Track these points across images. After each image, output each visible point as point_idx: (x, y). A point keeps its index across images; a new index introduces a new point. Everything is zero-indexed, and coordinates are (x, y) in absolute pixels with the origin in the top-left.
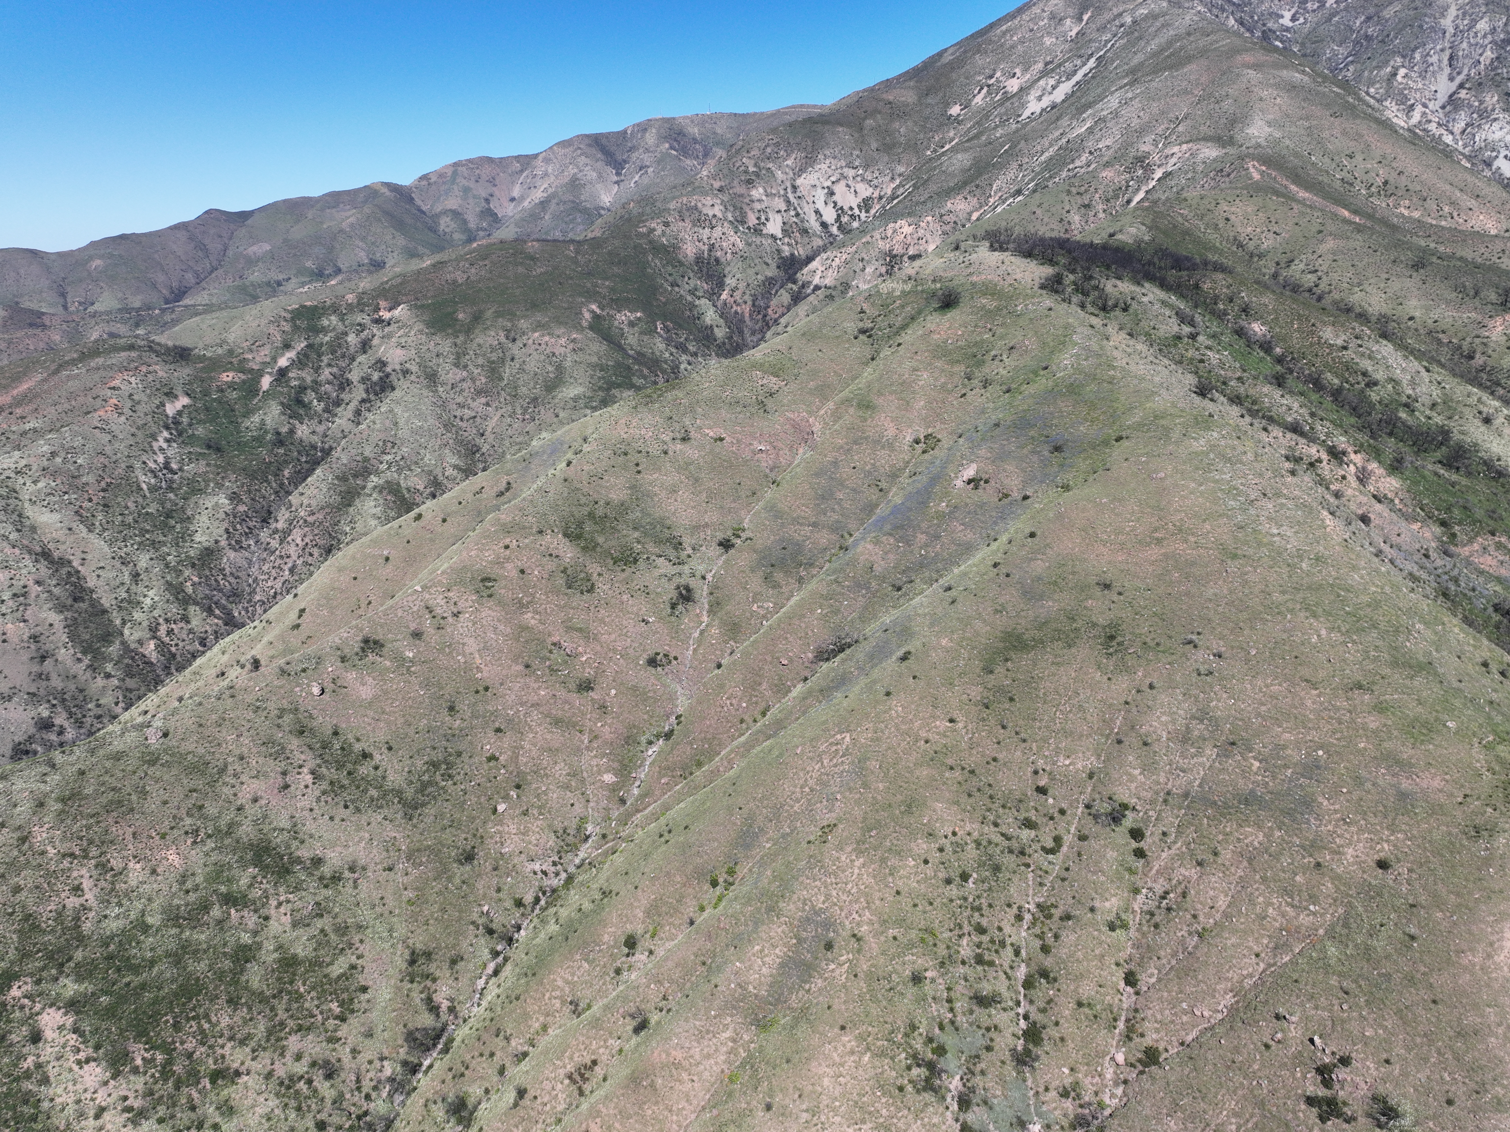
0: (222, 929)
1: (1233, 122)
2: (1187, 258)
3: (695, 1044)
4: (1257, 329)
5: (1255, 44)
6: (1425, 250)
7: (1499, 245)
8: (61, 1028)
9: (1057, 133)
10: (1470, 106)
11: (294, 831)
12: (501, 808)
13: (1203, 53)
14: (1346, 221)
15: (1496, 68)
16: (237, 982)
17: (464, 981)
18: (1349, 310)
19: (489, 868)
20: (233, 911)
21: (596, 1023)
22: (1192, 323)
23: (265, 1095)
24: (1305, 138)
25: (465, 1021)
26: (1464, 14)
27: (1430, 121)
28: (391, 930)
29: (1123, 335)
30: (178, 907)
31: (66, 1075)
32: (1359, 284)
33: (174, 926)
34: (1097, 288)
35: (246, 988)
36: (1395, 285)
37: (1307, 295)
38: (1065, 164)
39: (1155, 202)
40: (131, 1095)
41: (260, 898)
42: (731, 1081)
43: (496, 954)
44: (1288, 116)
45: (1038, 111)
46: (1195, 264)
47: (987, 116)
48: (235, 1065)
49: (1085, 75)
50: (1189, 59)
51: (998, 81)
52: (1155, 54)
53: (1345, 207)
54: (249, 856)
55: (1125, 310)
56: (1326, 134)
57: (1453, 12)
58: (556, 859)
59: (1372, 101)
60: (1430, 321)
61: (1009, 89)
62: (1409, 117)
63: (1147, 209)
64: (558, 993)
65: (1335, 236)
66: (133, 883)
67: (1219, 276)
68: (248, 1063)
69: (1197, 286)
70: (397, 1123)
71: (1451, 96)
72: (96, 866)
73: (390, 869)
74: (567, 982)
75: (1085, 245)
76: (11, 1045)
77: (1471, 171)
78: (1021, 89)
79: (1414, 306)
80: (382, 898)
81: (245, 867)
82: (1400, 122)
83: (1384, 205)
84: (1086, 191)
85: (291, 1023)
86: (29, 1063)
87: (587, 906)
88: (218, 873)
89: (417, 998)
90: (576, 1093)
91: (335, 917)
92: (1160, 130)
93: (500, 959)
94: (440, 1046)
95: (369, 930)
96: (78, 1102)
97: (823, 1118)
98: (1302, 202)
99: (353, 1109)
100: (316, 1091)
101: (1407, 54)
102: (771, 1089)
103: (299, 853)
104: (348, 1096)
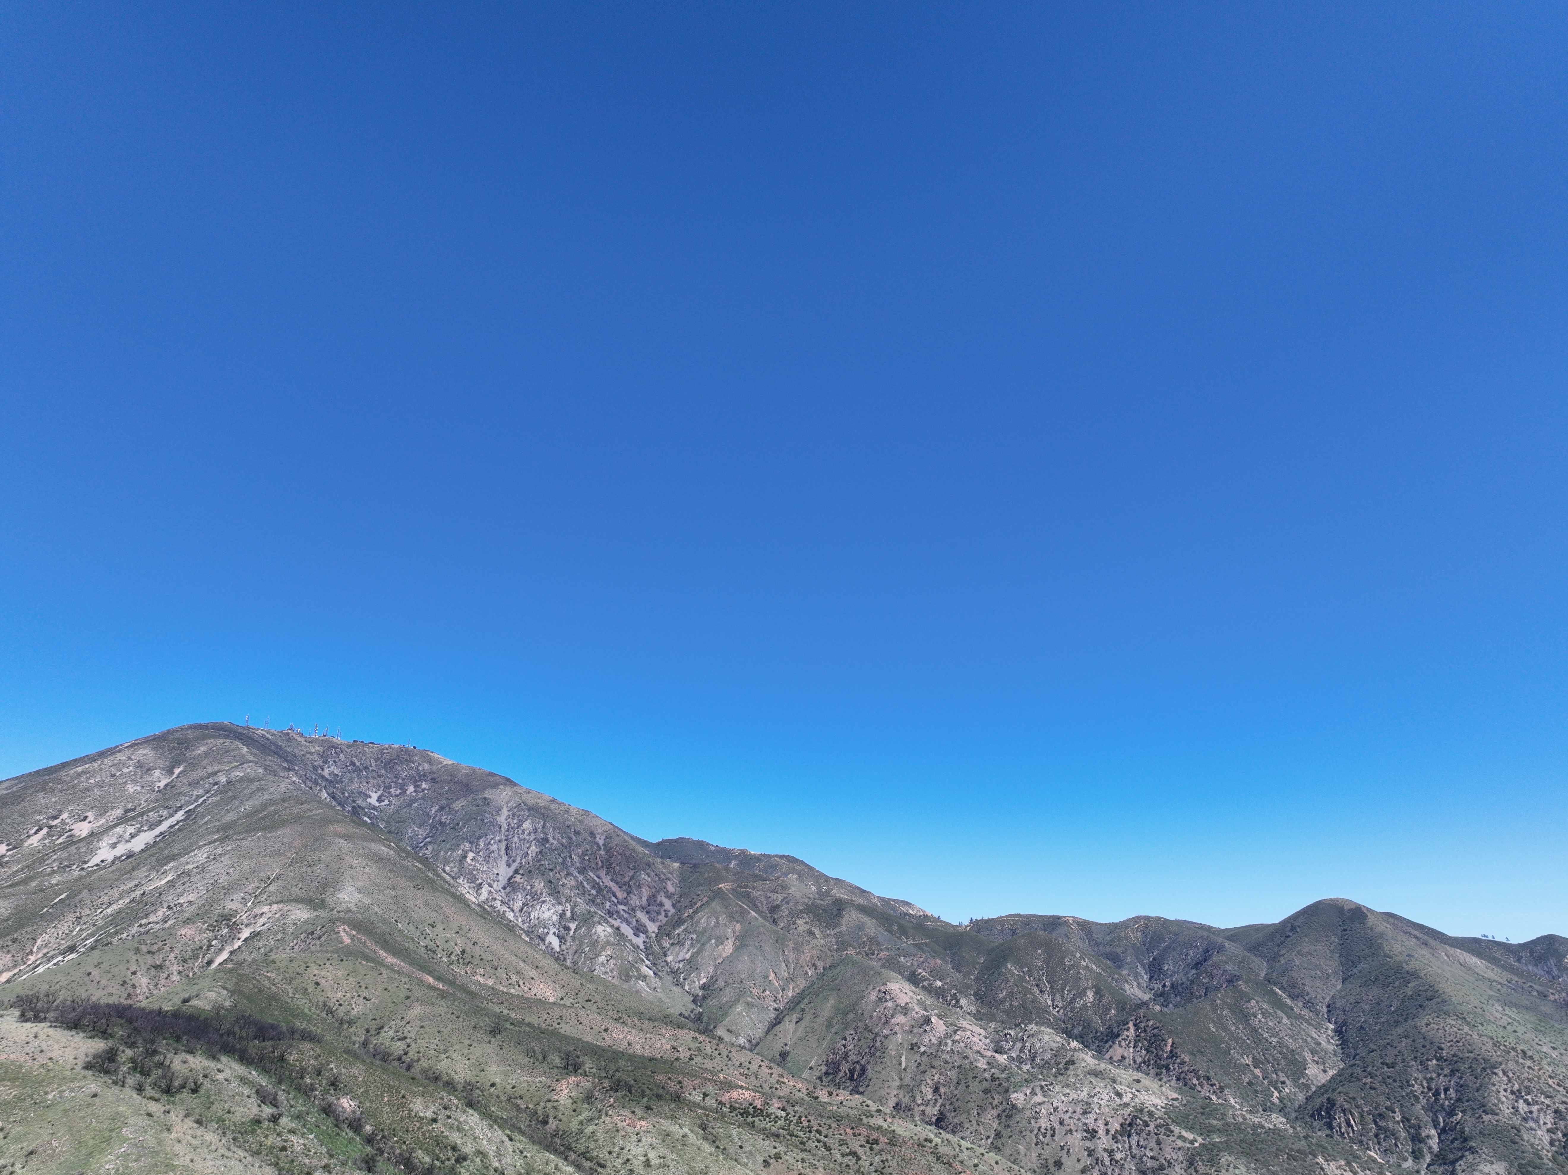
1: (325, 886)
2: (272, 1026)
4: (346, 1105)
5: (346, 817)
6: (500, 1016)
7: (557, 1012)
9: (131, 884)
10: (525, 889)
13: (297, 819)
14: (431, 987)
15: (539, 861)
18: (437, 1079)
22: (274, 1103)
24: (392, 906)
26: (514, 815)
27: (495, 899)
29: (189, 1123)
32: (445, 1051)
34: (161, 1064)
36: (477, 1051)
37: (396, 1063)
38: (136, 918)
39: (240, 964)
44: (376, 885)
45: (110, 858)
46: (280, 1033)
47: (42, 860)
49: (171, 827)
50: (283, 823)
51: (63, 822)
52: (248, 815)
53: (430, 973)
55: (195, 1091)
56: (410, 904)
57: (505, 812)
59: (448, 878)
60: (509, 1087)
61: (76, 832)
62: (479, 895)
63: (230, 971)
65: (422, 1002)
67: (307, 1045)
69: (282, 1059)
71: (509, 879)
75: (151, 1012)
77: (529, 944)
78: (92, 834)
79: (495, 1073)
82: (471, 898)
83: (463, 973)
84: (159, 950)
92: (250, 888)
98: (390, 967)
101: (473, 841)
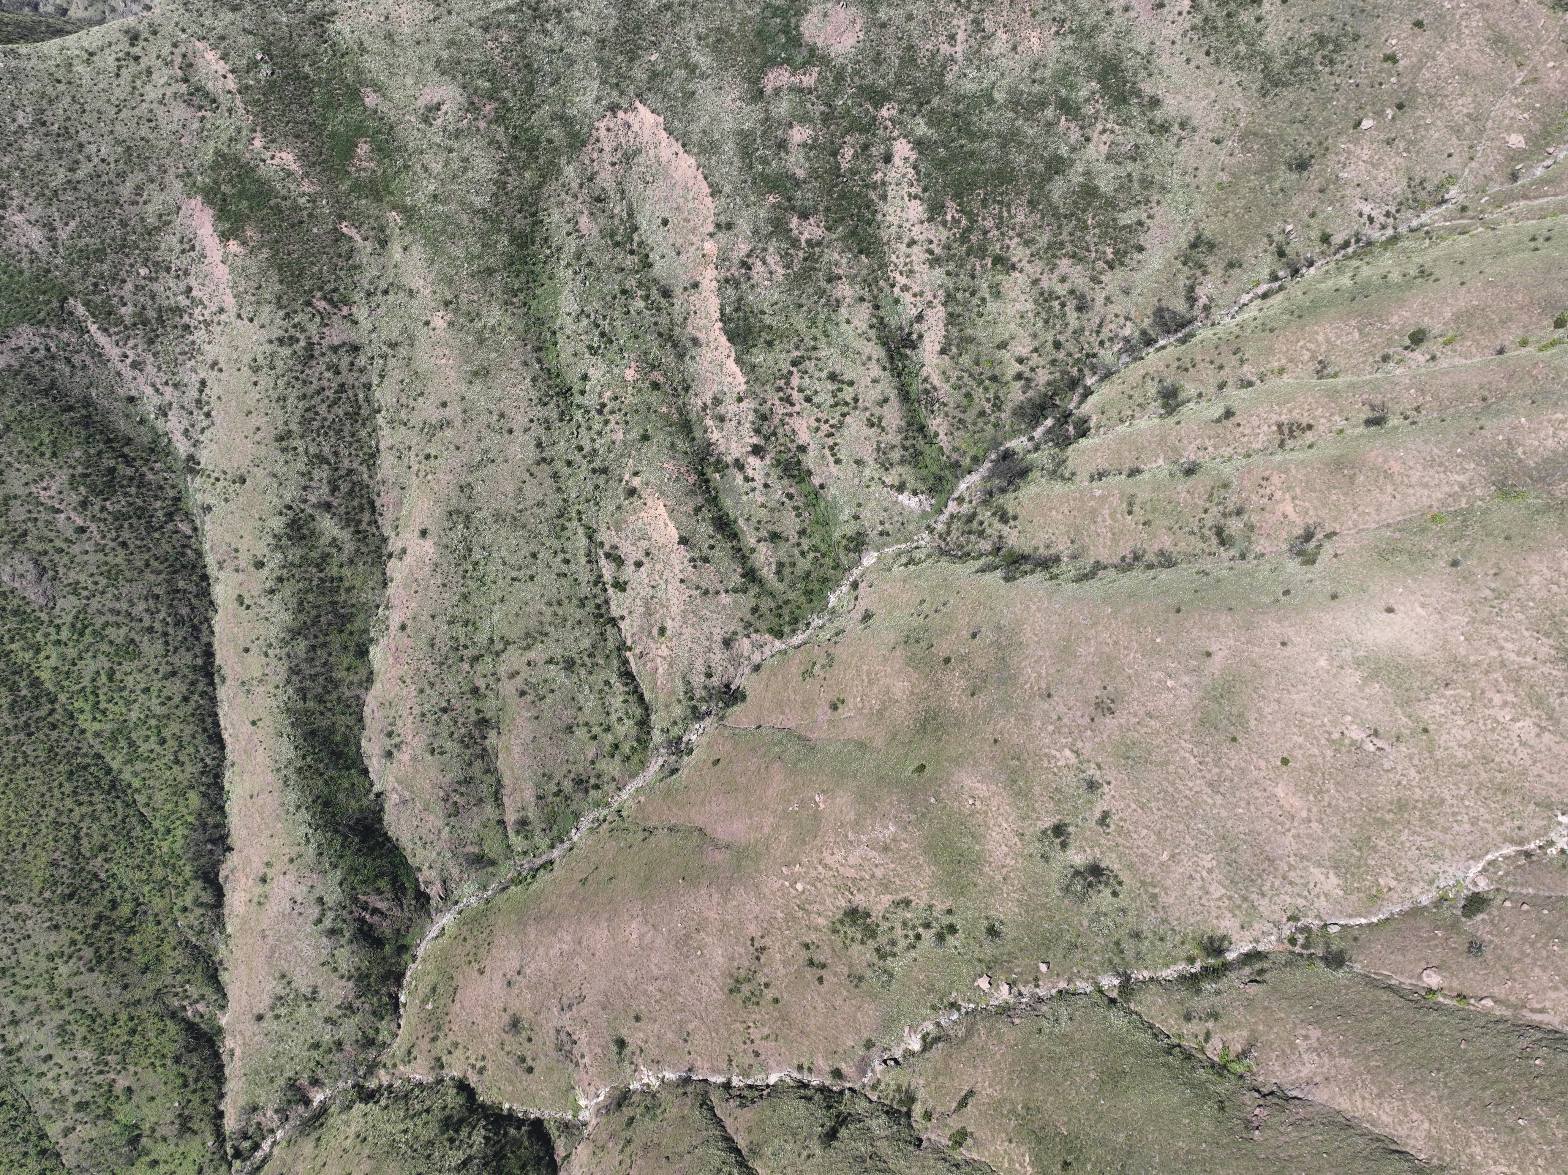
0: (1048, 131)
3: (1420, 468)
8: (906, 159)
11: (1148, 59)
12: (1366, 124)
16: (1042, 188)
17: (1231, 288)
19: (1316, 187)
20: (1063, 118)
21: (1333, 394)
23: (1027, 296)
25: (1213, 325)
28: (1189, 205)
30: (1022, 93)
31: (898, 200)
33: (1012, 110)
35: (1047, 197)
40: (936, 241)
41: (1090, 117)
42: (1434, 519)
43: (1274, 278)
48: (1015, 259)
54: (1098, 68)
58: (1393, 211)
64: (1313, 347)
66: (996, 52)
68: (1024, 263)
70: (1115, 378)
72: (973, 21)
73: (1218, 142)
74: (1328, 341)
76: (870, 156)
80: (1196, 169)
81: (1089, 79)
85: (1069, 247)
86: (878, 177)
87: (1395, 276)
88: (1065, 75)
89: (1182, 281)
90: (1277, 442)
91: (1146, 167)
93: (1276, 285)
94: (1180, 335)
95: (1170, 195)
96: (900, 227)
97: (1505, 606)
99: (1086, 346)
100: (1065, 315)
102: (1469, 551)
103: (1142, 86)
104: (1087, 333)
